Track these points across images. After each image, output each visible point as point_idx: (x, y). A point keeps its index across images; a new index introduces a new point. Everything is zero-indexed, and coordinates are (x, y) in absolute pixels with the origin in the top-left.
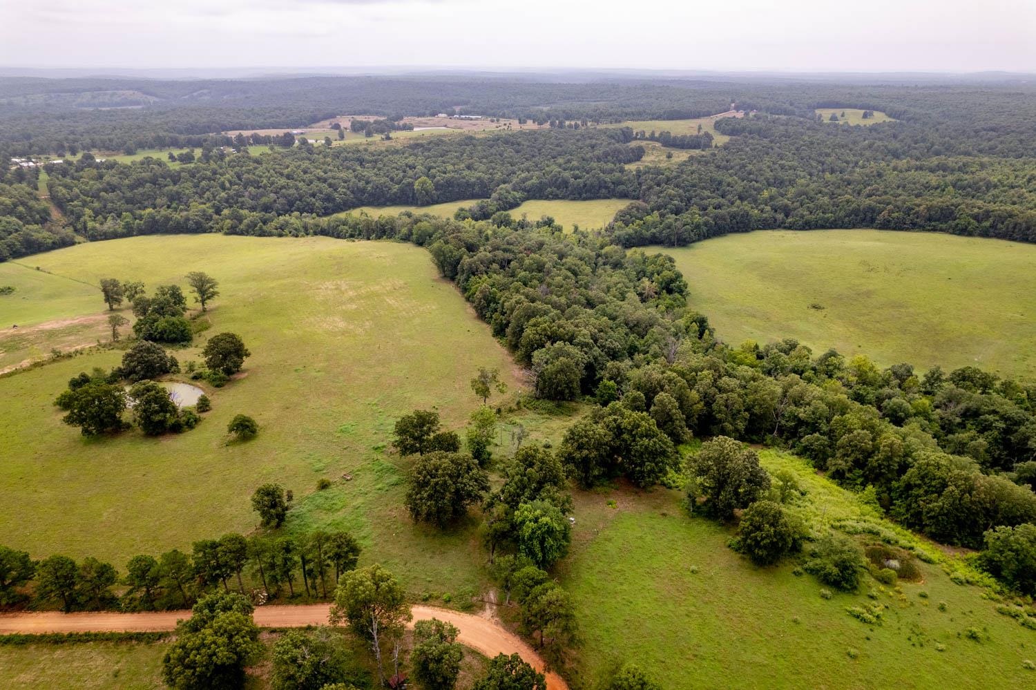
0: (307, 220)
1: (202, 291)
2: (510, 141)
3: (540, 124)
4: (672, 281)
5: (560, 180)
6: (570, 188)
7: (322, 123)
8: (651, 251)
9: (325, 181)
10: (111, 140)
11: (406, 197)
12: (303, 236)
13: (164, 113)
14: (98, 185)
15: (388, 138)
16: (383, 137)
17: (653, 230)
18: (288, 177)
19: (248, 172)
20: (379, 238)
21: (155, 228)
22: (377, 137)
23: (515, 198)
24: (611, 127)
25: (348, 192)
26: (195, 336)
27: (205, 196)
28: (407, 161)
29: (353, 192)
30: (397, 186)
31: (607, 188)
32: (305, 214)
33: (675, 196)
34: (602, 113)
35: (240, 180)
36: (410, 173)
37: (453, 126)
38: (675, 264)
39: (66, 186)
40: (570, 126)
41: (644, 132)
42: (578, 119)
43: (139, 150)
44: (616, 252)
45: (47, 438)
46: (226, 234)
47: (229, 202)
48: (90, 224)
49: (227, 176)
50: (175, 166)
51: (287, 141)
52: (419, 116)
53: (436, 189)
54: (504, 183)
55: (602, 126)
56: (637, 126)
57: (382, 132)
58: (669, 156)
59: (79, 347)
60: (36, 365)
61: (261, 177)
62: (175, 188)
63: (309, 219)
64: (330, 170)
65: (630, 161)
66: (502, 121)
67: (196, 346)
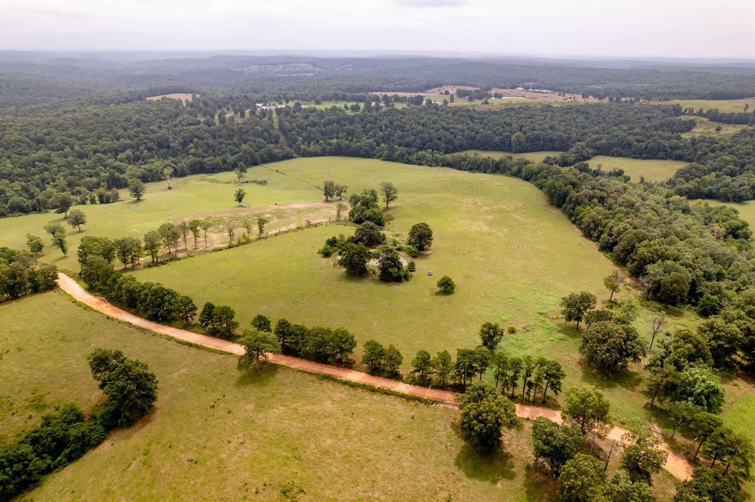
0: (437, 155)
1: (388, 195)
2: (580, 110)
3: (601, 99)
4: (738, 228)
5: (625, 142)
6: (633, 149)
7: (433, 90)
8: (714, 204)
9: (447, 130)
10: (307, 95)
11: (505, 146)
12: (435, 166)
13: (331, 79)
14: (306, 123)
15: (486, 103)
16: (483, 102)
17: (710, 187)
18: (423, 125)
19: (397, 119)
20: (494, 172)
21: (340, 152)
22: (478, 102)
23: (588, 153)
24: (663, 103)
25: (463, 139)
26: (386, 223)
27: (370, 134)
28: (504, 120)
29: (466, 139)
30: (498, 137)
31: (665, 151)
32: (435, 151)
33: (730, 161)
34: (652, 92)
35: (392, 125)
36: (508, 128)
37: (529, 97)
38: (739, 215)
39: (289, 122)
40: (626, 102)
41: (693, 109)
42: (630, 96)
43: (322, 102)
44: (682, 201)
45: (323, 272)
46: (384, 160)
47: (385, 139)
48: (302, 147)
49: (384, 122)
50: (349, 113)
51: (418, 100)
52: (502, 88)
53: (527, 142)
54: (580, 141)
55: (652, 103)
56: (685, 104)
57: (480, 98)
58: (718, 129)
59: (319, 221)
60: (298, 228)
61: (405, 124)
62: (351, 127)
63: (439, 156)
64: (451, 123)
65: (682, 131)
66: (567, 96)
67: (388, 230)
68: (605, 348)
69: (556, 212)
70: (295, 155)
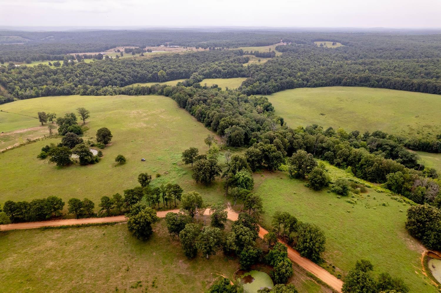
0: (115, 88)
1: (83, 115)
2: (194, 55)
3: (205, 48)
4: (268, 106)
5: (218, 70)
6: (222, 74)
7: (110, 50)
8: (258, 97)
9: (120, 73)
10: (18, 57)
11: (155, 79)
12: (114, 95)
13: (37, 46)
14: (20, 76)
15: (143, 55)
16: (141, 55)
17: (257, 89)
18: (104, 71)
19: (87, 69)
20: (149, 94)
21: (48, 93)
22: (137, 55)
23: (200, 78)
24: (235, 49)
25: (130, 77)
26: (84, 132)
27: (69, 80)
28: (153, 64)
29: (132, 77)
30: (151, 74)
31: (237, 73)
32: (114, 86)
33: (264, 76)
34: (230, 44)
35: (83, 73)
36: (155, 69)
37: (167, 50)
38: (268, 100)
39: (5, 76)
40: (218, 49)
41: (248, 51)
42: (220, 46)
43: (32, 62)
44: (245, 97)
45: (41, 168)
46: (81, 95)
47: (80, 82)
48: (20, 93)
49: (78, 71)
50: (53, 68)
51: (100, 57)
52: (152, 46)
53: (167, 75)
54: (195, 72)
55: (230, 49)
56: (245, 49)
57: (139, 53)
58: (259, 61)
59: (37, 138)
60: (21, 145)
61: (92, 72)
62: (55, 77)
63: (116, 88)
64: (122, 69)
65: (244, 63)
66: (188, 48)
67: (86, 136)
68: (201, 172)
69: (183, 111)
70: (15, 99)
